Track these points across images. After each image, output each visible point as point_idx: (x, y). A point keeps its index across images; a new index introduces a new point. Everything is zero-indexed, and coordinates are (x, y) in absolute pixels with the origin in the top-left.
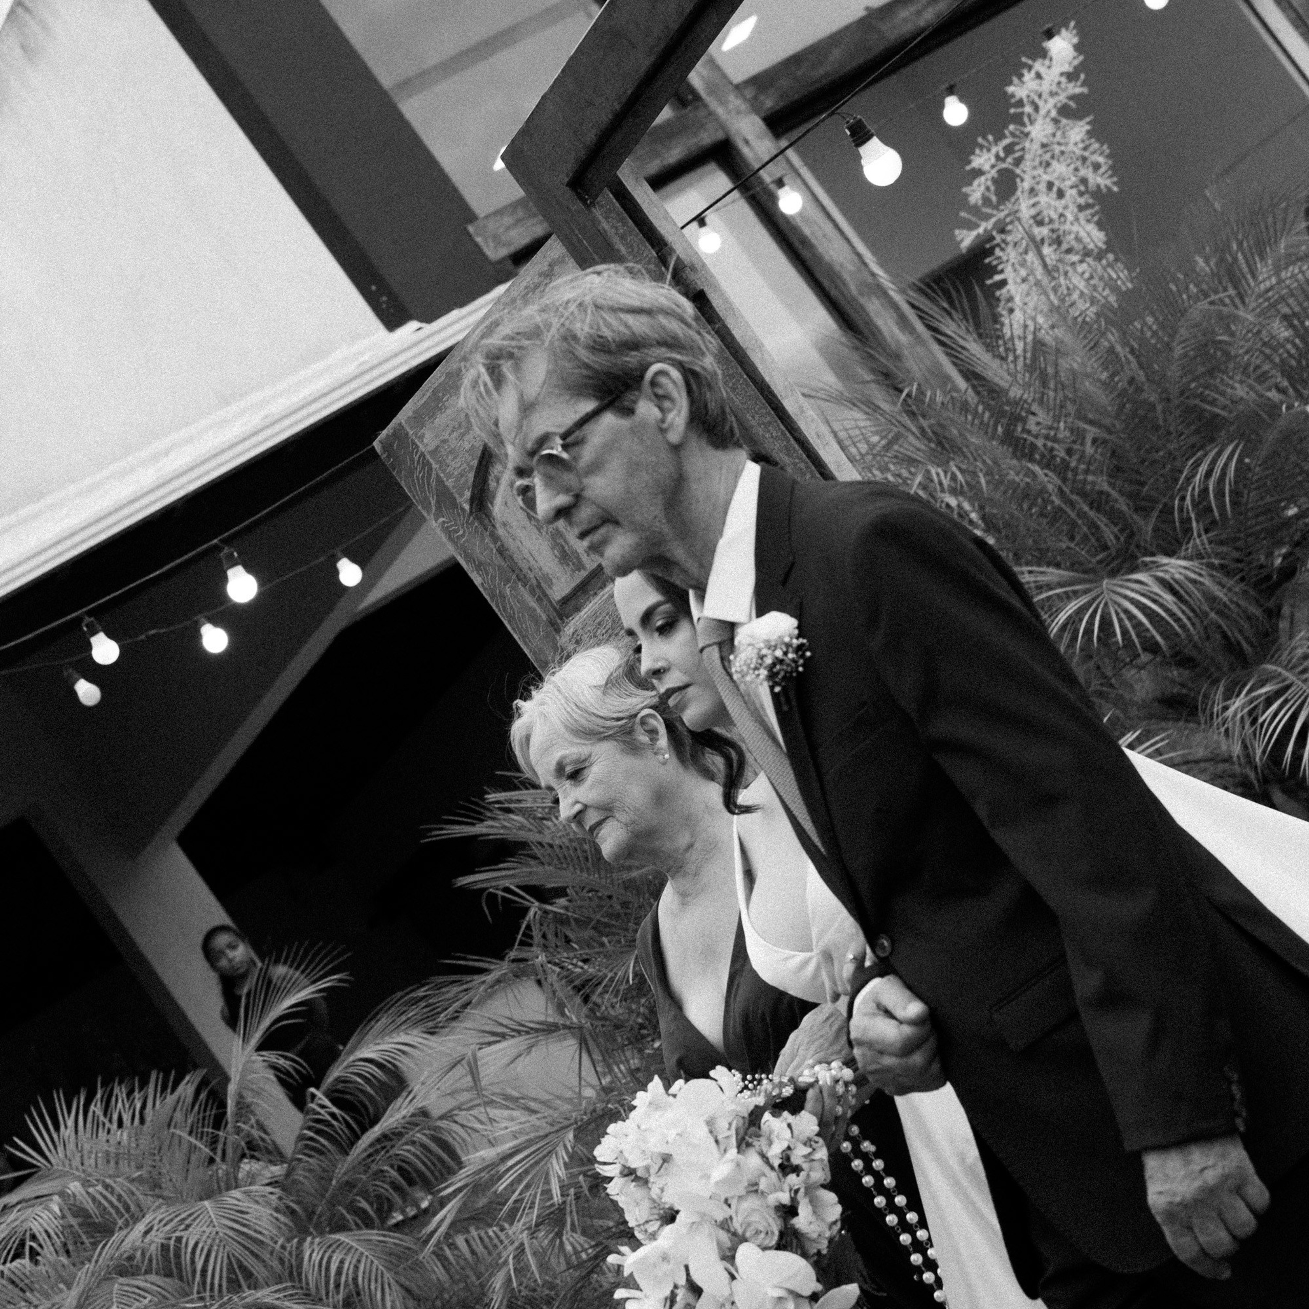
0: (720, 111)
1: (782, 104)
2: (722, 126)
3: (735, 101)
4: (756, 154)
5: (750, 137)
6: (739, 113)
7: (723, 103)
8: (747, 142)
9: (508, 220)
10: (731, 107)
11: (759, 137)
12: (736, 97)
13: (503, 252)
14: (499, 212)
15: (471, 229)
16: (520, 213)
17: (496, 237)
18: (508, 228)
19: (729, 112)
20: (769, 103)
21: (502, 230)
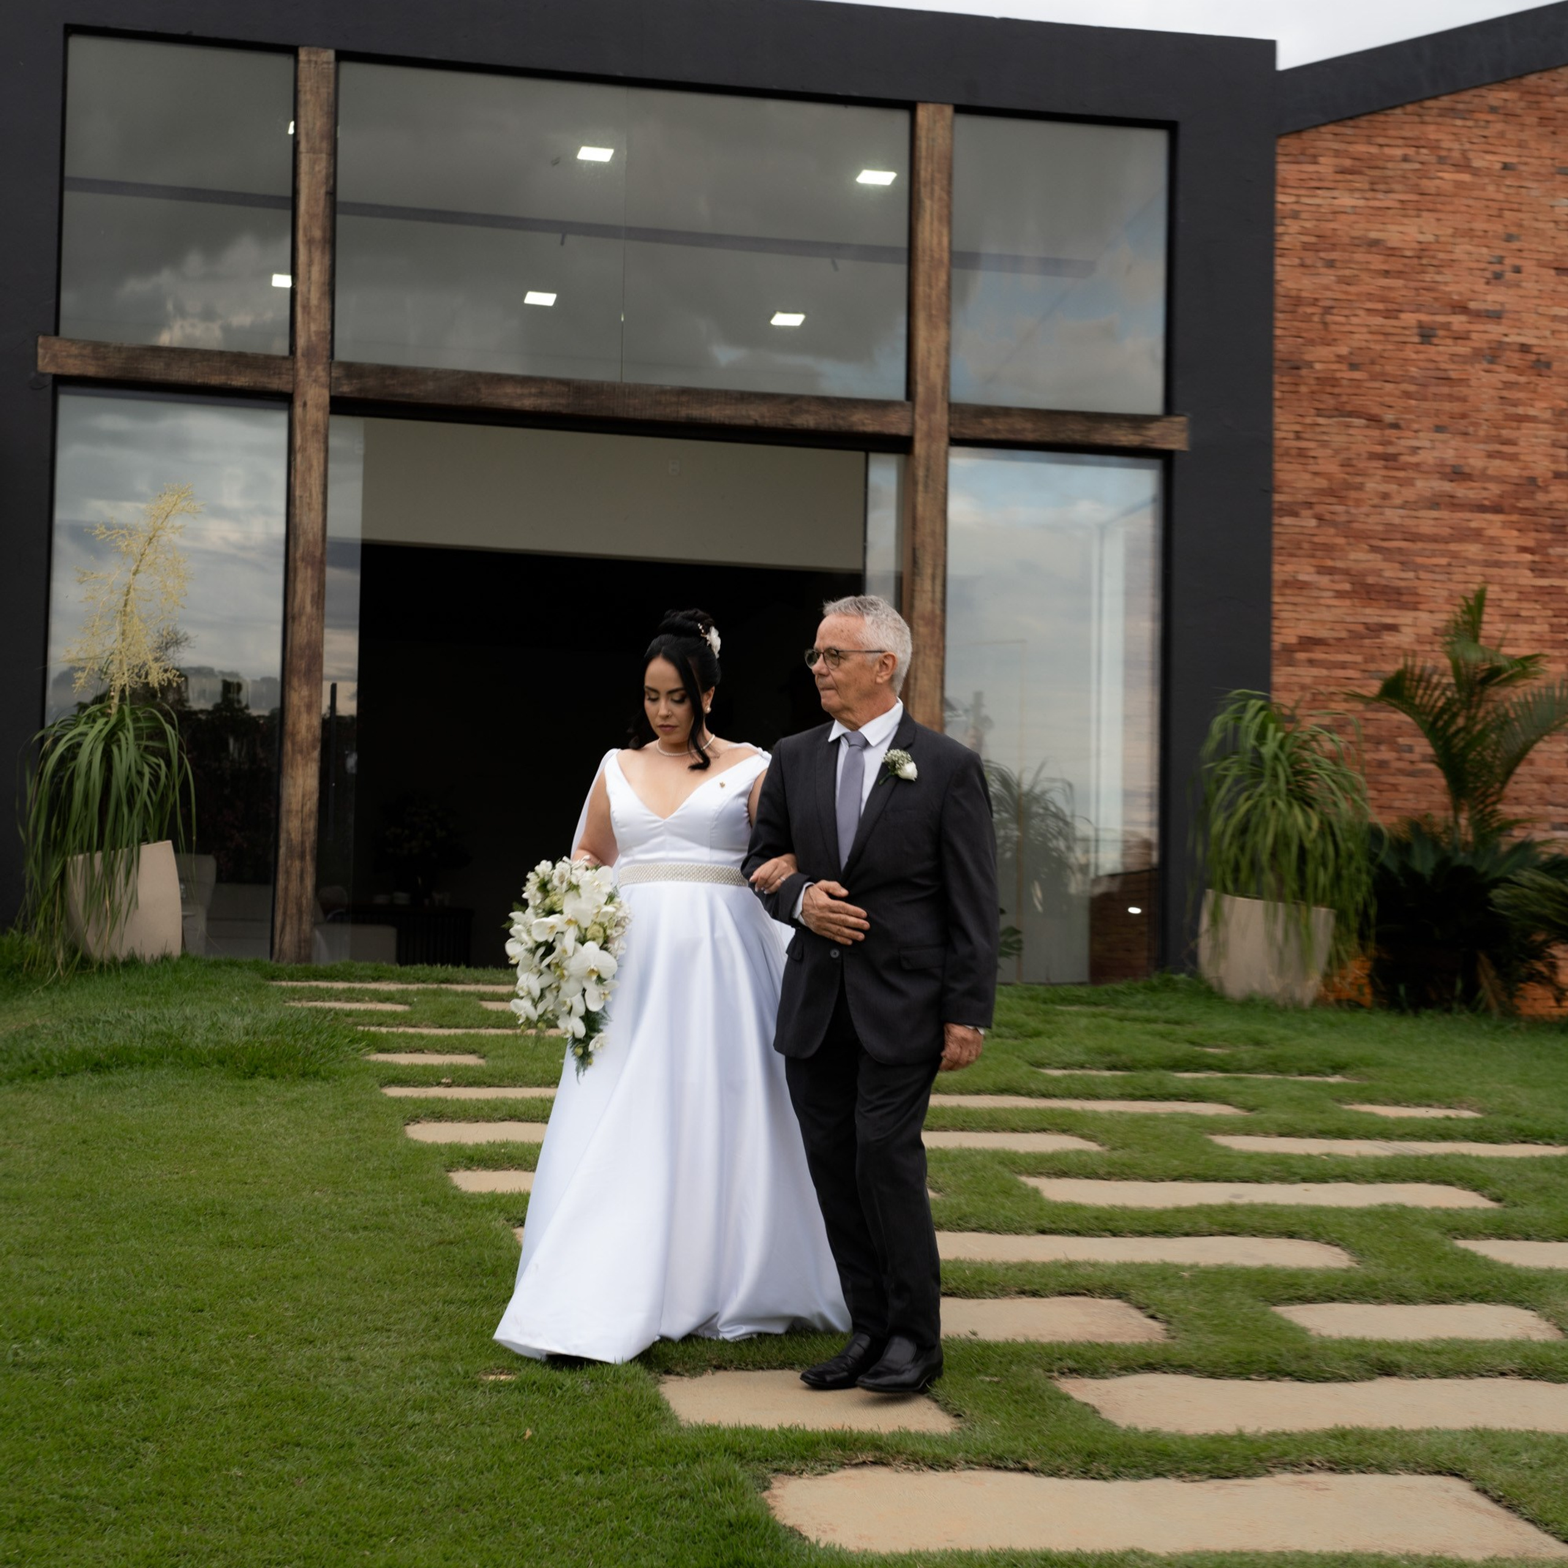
0: (302, 372)
1: (356, 395)
2: (295, 383)
3: (320, 371)
4: (305, 416)
5: (309, 403)
6: (315, 381)
7: (309, 368)
8: (305, 404)
9: (74, 350)
10: (314, 374)
11: (317, 407)
12: (324, 370)
13: (52, 369)
14: (72, 341)
15: (41, 340)
16: (87, 351)
17: (54, 357)
18: (69, 356)
19: (309, 376)
20: (346, 389)
21: (64, 354)
